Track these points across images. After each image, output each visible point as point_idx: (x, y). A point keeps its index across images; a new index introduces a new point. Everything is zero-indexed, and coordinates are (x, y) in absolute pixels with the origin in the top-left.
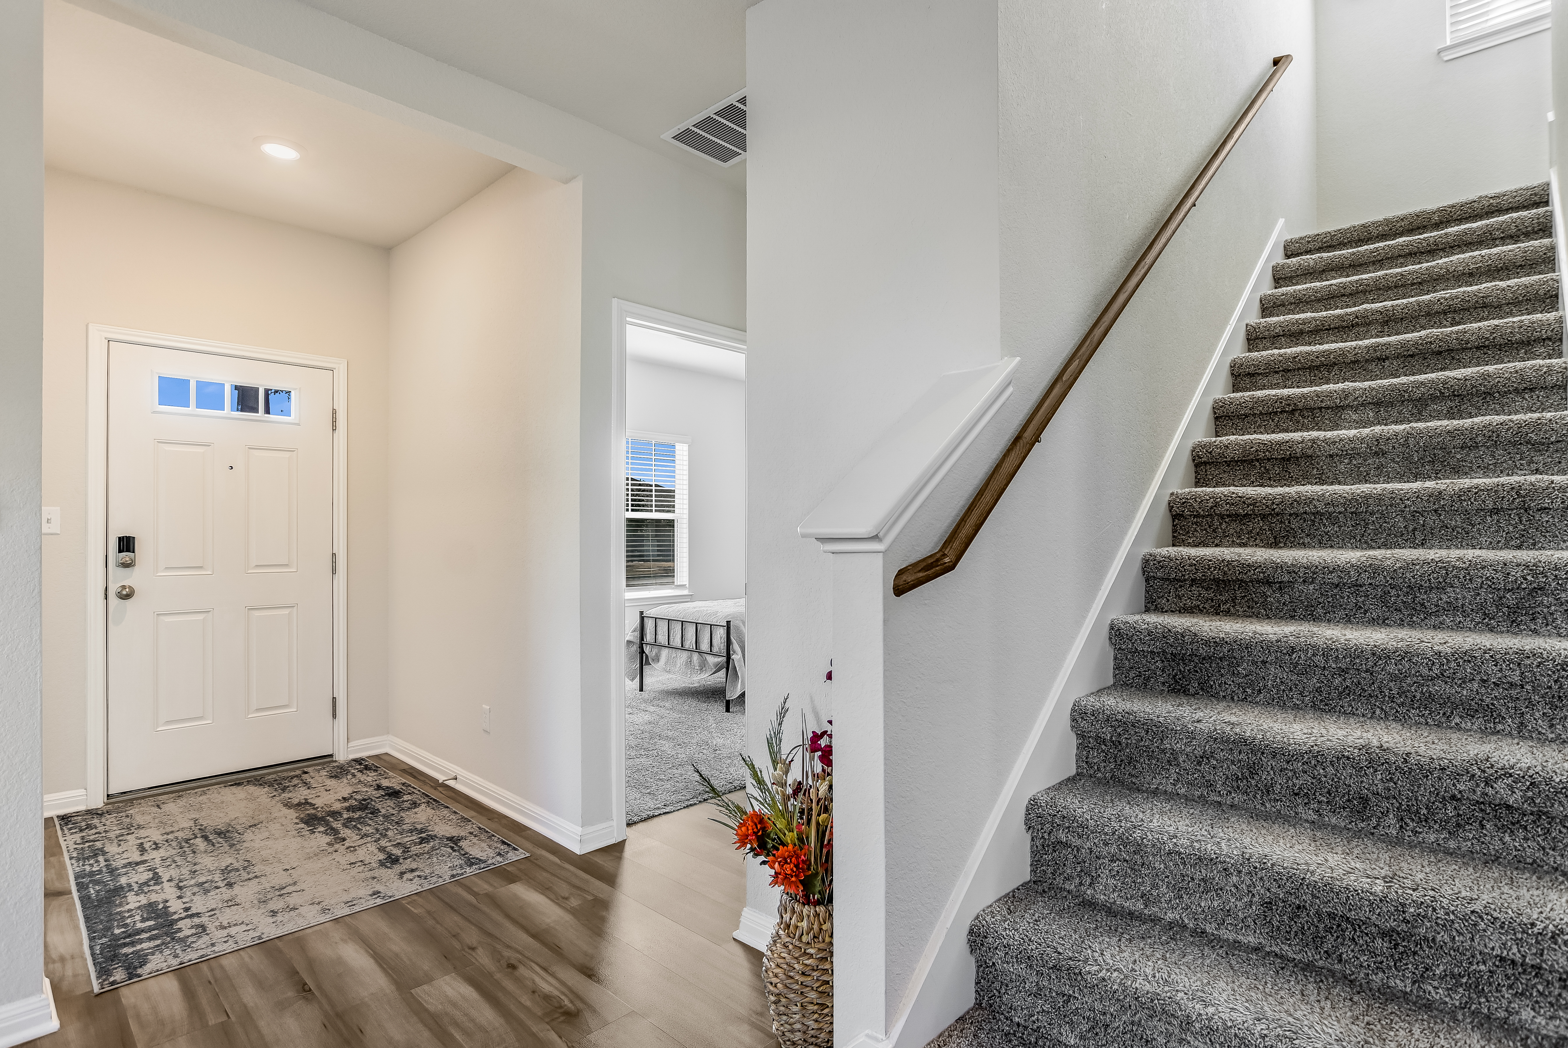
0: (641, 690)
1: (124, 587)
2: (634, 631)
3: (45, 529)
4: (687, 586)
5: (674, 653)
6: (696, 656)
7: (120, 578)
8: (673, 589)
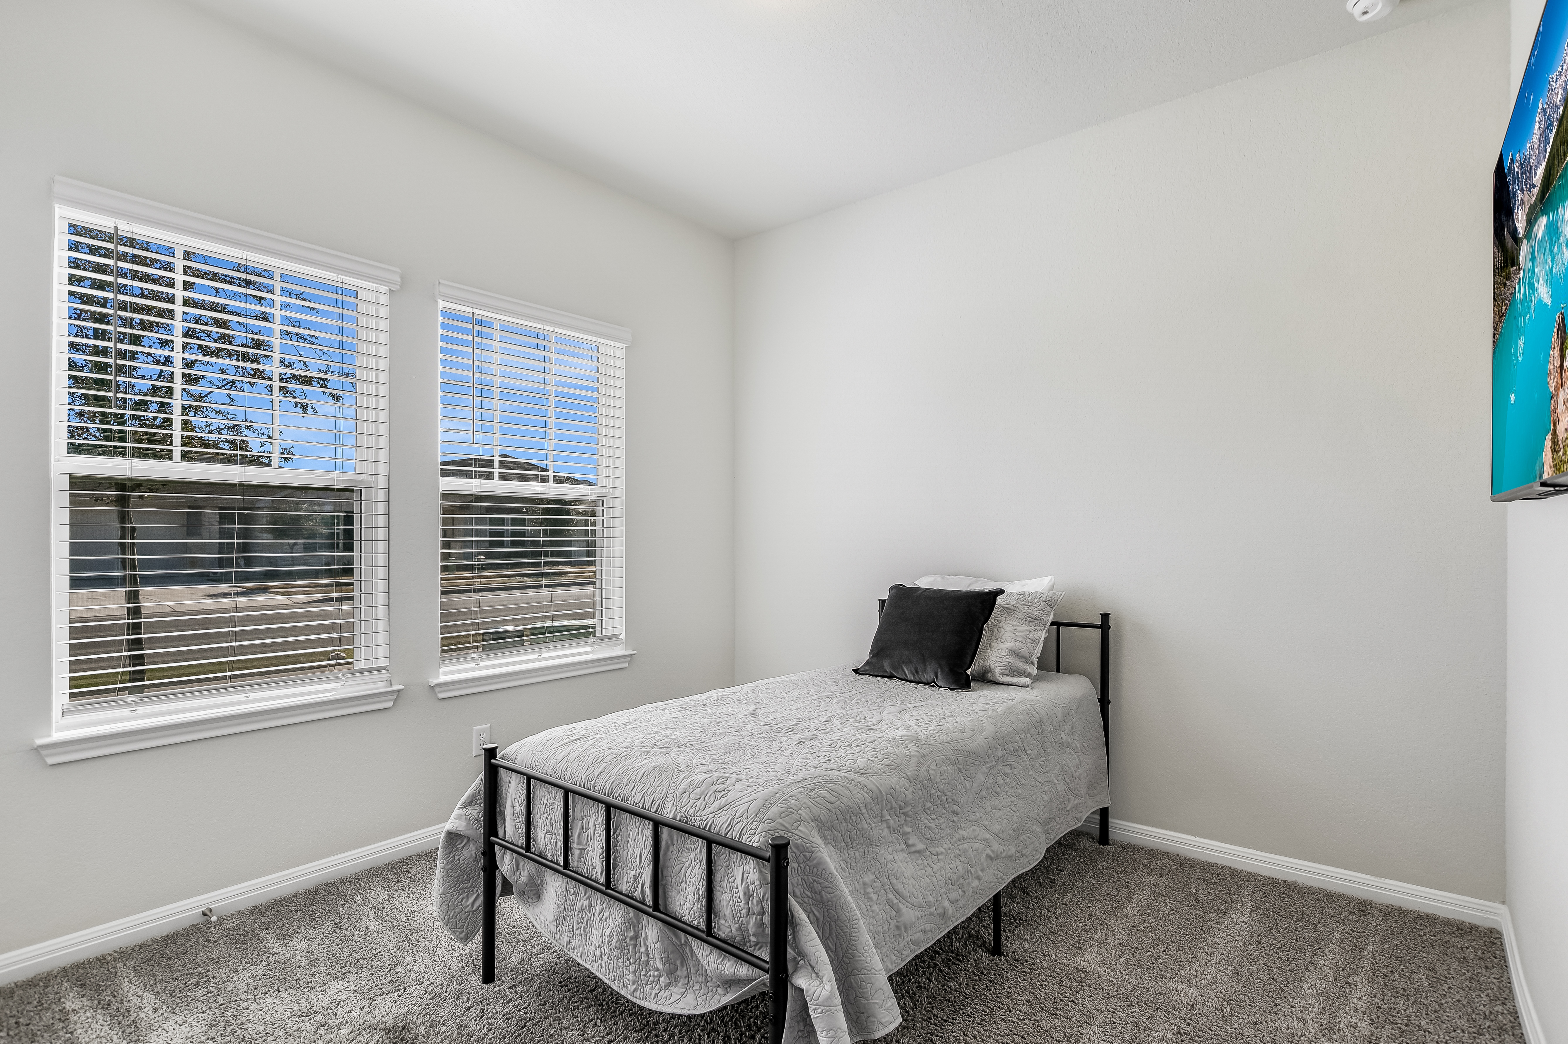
0: (489, 976)
2: (470, 803)
4: (623, 636)
5: (583, 898)
6: (651, 931)
8: (592, 644)
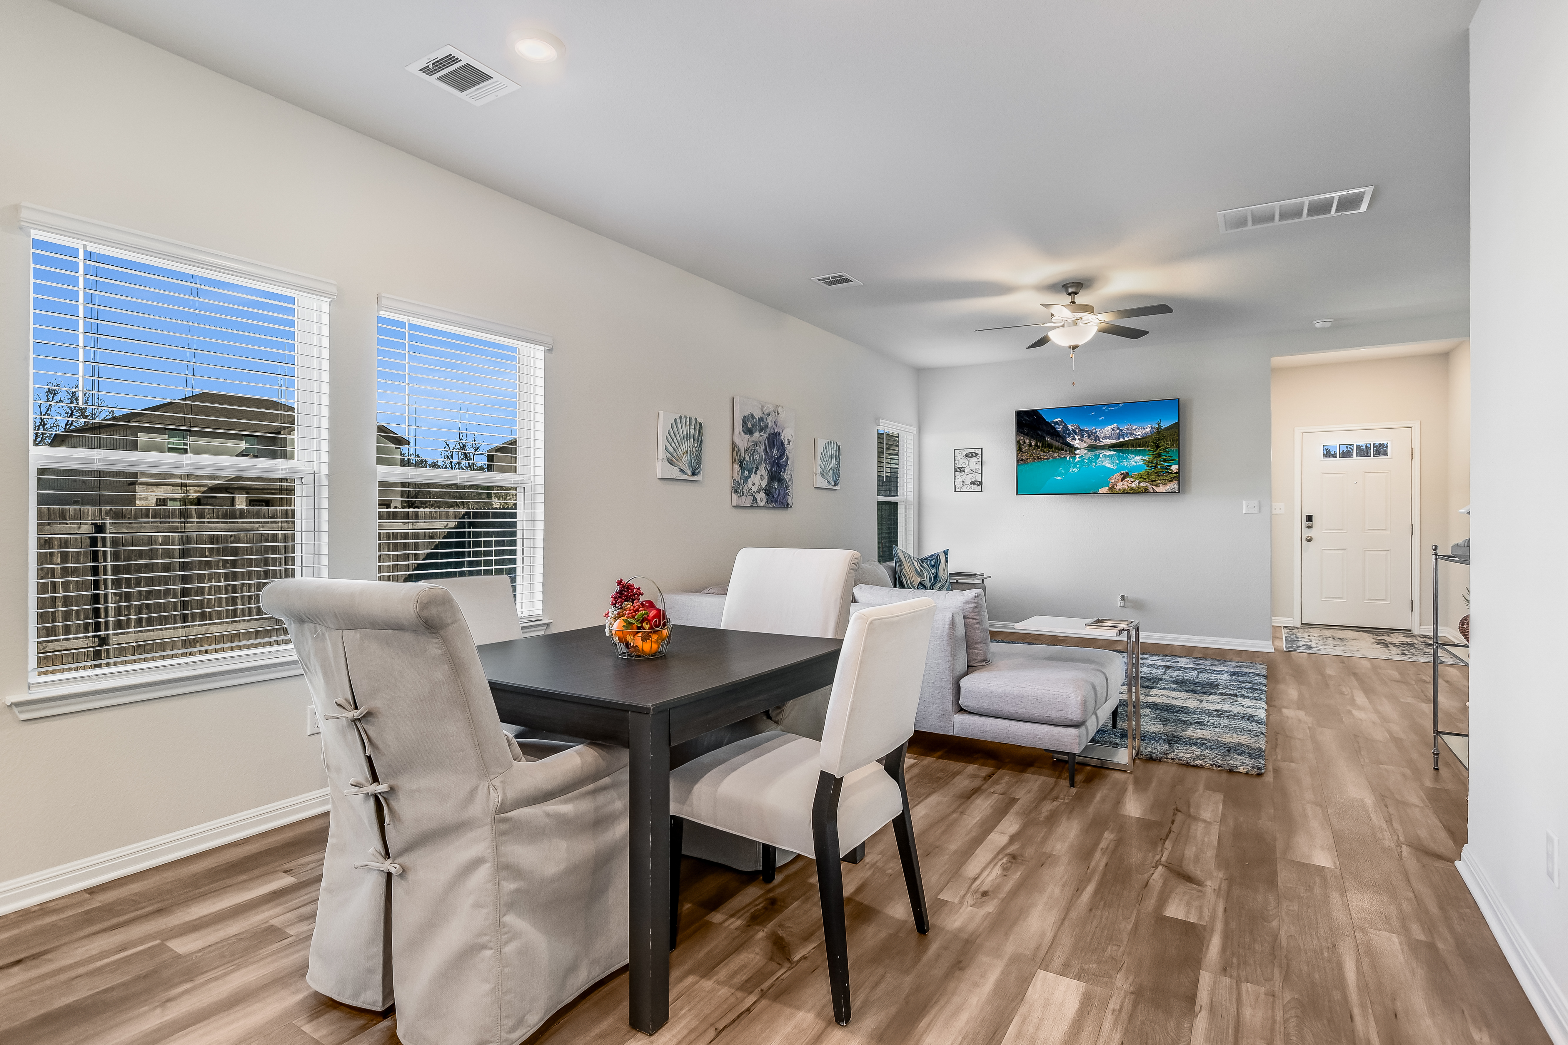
1: (1308, 536)
3: (1274, 512)
7: (1308, 533)
